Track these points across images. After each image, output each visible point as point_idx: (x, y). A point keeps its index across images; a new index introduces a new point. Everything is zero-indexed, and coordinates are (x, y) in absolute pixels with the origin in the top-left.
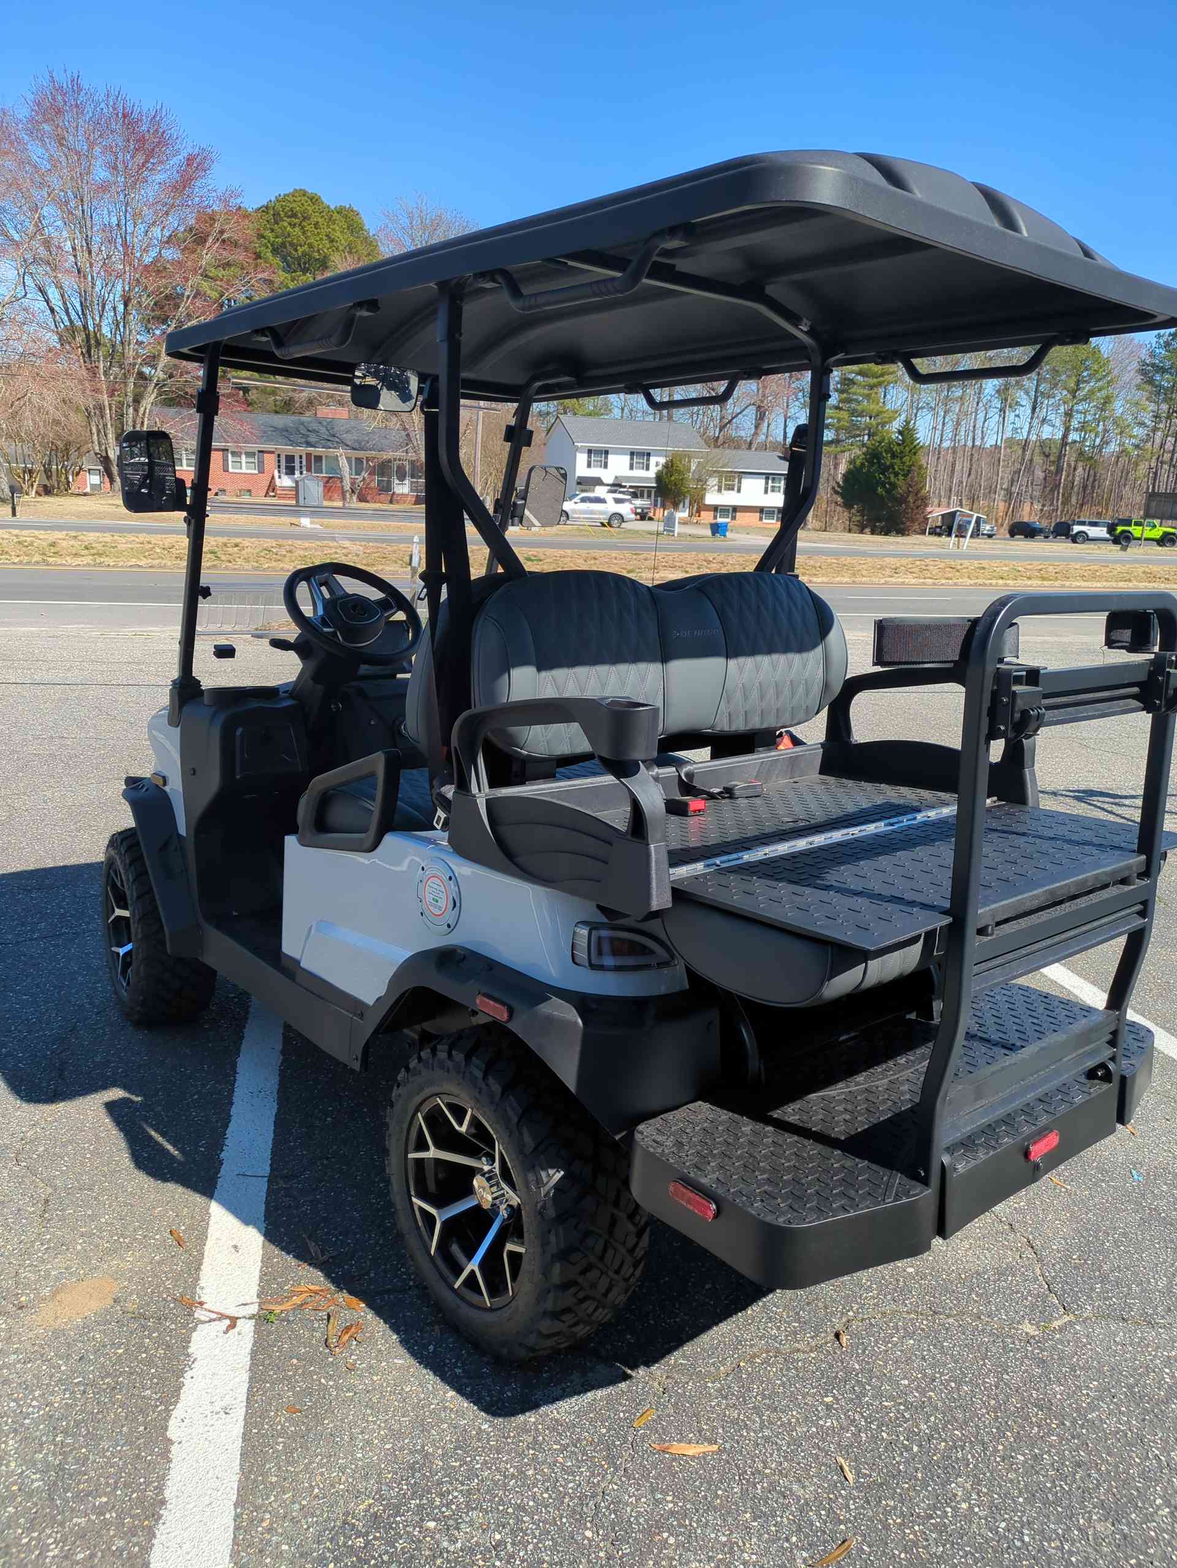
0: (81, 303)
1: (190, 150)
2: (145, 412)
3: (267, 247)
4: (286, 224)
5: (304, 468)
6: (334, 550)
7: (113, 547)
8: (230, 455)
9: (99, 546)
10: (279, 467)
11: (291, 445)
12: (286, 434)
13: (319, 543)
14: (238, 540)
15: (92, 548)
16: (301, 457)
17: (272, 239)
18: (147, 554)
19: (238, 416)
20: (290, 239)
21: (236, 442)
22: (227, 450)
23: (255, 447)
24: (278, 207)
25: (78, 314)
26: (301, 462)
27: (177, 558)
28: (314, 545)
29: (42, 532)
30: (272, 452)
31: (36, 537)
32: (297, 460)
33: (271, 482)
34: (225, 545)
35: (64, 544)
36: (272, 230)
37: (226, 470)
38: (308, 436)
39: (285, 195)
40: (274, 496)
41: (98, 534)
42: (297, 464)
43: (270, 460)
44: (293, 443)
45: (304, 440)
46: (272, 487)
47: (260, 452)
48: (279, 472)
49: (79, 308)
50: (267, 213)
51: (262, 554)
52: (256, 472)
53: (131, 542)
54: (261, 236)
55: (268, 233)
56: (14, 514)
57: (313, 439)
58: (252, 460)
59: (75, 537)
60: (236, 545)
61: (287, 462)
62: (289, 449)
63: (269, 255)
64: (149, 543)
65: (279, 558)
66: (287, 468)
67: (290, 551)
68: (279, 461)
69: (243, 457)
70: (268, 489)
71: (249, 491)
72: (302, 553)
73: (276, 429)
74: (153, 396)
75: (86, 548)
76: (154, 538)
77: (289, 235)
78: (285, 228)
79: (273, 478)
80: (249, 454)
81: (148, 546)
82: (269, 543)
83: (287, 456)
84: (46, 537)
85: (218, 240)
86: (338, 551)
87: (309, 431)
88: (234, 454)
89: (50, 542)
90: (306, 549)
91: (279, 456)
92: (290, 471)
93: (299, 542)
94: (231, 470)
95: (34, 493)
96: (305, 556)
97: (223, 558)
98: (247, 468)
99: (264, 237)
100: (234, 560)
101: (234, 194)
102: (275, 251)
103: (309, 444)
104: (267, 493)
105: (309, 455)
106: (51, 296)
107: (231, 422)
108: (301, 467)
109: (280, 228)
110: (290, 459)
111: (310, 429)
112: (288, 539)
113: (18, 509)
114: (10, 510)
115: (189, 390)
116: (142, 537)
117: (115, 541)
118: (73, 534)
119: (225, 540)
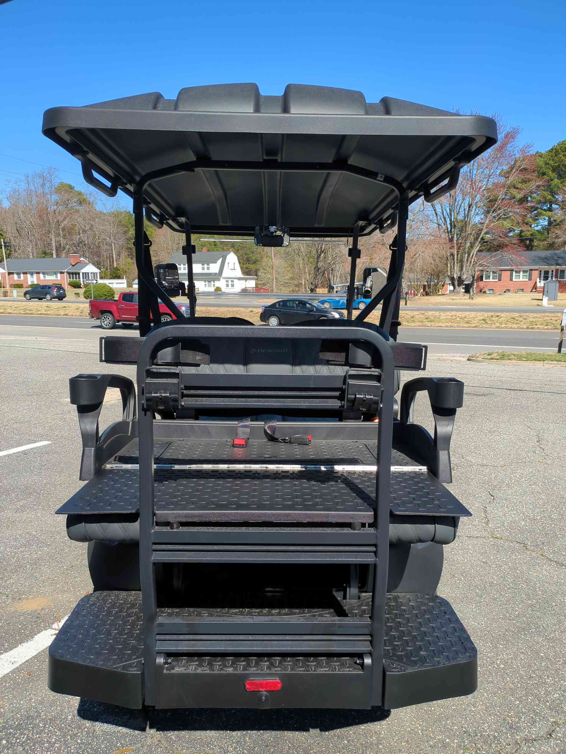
0: (450, 209)
1: (508, 130)
2: (473, 255)
3: (550, 169)
4: (561, 156)
5: (554, 277)
6: (549, 318)
7: (438, 318)
8: (514, 273)
9: (432, 318)
10: (540, 277)
11: (548, 266)
12: (546, 260)
13: (543, 314)
14: (499, 314)
15: (429, 318)
16: (552, 271)
17: (553, 164)
18: (452, 321)
19: (519, 253)
20: (562, 163)
21: (517, 266)
22: (513, 270)
23: (527, 268)
24: (558, 148)
25: (448, 215)
26: (552, 274)
27: (466, 322)
28: (539, 315)
29: (410, 312)
30: (537, 270)
31: (407, 314)
32: (550, 273)
33: (535, 284)
34: (492, 316)
35: (417, 317)
36: (553, 160)
37: (511, 279)
38: (558, 260)
39: (563, 141)
40: (535, 292)
41: (433, 312)
42: (550, 275)
43: (535, 274)
44: (549, 264)
45: (555, 262)
46: (535, 287)
47: (530, 270)
48: (540, 279)
49: (448, 211)
50: (552, 152)
51: (510, 320)
52: (527, 280)
53: (447, 316)
54: (547, 164)
55: (551, 162)
56: (406, 304)
57: (560, 261)
58: (526, 274)
59: (423, 314)
60: (498, 316)
61: (544, 274)
62: (546, 268)
63: (550, 172)
64: (455, 316)
65: (518, 322)
66: (544, 277)
67: (525, 319)
68: (540, 274)
69: (521, 272)
70: (533, 288)
71: (523, 290)
72: (531, 320)
73: (540, 258)
74: (478, 248)
75: (427, 318)
76: (459, 314)
77: (562, 161)
78: (561, 157)
79: (536, 282)
80: (524, 272)
81: (454, 317)
82: (516, 315)
83: (545, 271)
84: (411, 314)
85: (518, 170)
86: (553, 318)
87: (559, 258)
88: (516, 272)
89: (411, 316)
90: (535, 318)
91: (541, 271)
92: (546, 278)
93: (532, 314)
94: (514, 280)
95: (420, 295)
96: (533, 321)
97: (489, 322)
98: (523, 278)
99: (548, 164)
100: (494, 323)
101: (529, 146)
102: (554, 170)
103: (558, 264)
104: (532, 290)
105: (557, 270)
106: (437, 208)
107: (514, 256)
108: (552, 276)
109: (558, 158)
110: (546, 273)
111: (560, 257)
112: (527, 313)
113: (408, 302)
114: (405, 302)
115: (495, 243)
116: (454, 313)
117: (440, 315)
118: (423, 312)
119: (492, 314)
